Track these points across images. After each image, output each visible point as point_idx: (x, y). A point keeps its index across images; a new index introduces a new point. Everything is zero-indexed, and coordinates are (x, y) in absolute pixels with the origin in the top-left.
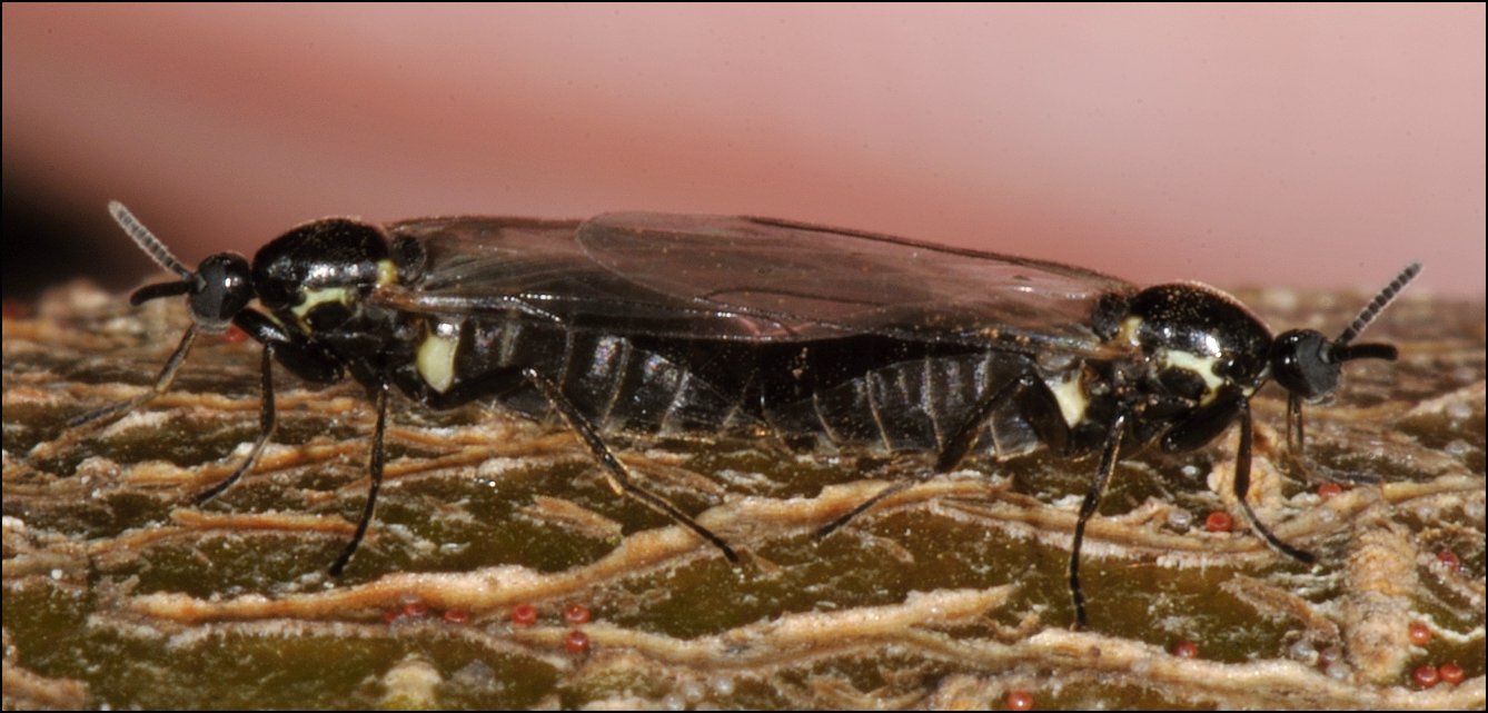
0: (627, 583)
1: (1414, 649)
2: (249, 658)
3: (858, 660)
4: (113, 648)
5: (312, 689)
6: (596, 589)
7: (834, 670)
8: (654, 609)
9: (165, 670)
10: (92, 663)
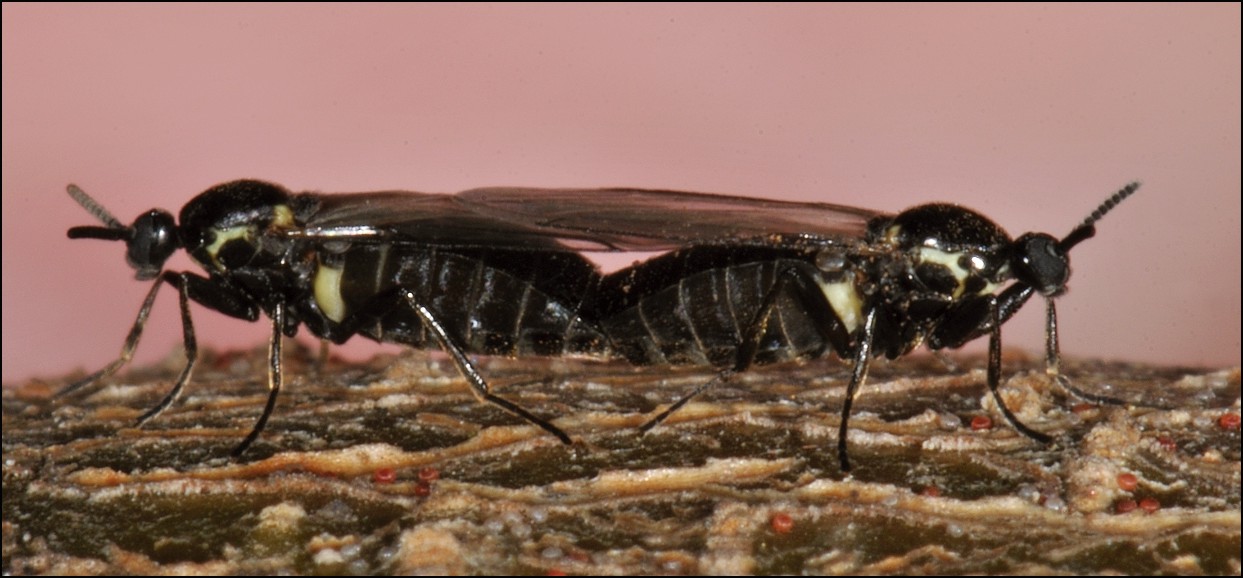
0: (477, 460)
1: (1122, 492)
2: (153, 506)
3: (657, 502)
4: (44, 504)
5: (199, 524)
6: (450, 463)
7: (635, 508)
8: (494, 473)
9: (81, 515)
10: (24, 512)
